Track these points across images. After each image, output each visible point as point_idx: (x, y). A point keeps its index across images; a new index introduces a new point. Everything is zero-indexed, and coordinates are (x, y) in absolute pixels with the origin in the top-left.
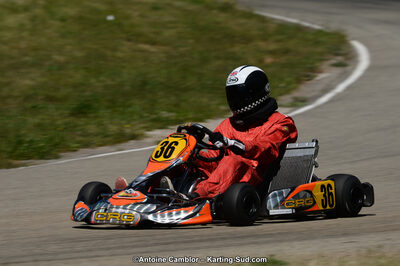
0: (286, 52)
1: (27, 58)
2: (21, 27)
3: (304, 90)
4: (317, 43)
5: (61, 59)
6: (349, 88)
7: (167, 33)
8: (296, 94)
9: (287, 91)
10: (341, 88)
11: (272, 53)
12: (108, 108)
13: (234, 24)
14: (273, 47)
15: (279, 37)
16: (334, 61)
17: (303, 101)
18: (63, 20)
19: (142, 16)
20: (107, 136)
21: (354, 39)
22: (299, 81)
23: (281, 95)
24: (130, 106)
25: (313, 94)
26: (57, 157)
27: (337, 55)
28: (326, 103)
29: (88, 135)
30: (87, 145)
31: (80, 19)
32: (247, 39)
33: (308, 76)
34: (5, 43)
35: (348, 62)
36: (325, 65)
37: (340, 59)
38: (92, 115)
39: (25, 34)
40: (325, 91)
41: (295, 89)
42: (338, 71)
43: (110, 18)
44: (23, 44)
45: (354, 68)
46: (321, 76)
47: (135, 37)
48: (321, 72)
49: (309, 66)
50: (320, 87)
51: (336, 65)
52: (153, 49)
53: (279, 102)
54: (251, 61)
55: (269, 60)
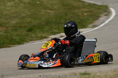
0: (91, 12)
1: (14, 15)
2: (12, 6)
3: (96, 23)
4: (99, 9)
5: (24, 15)
6: (110, 22)
7: (56, 7)
8: (94, 24)
9: (91, 23)
10: (107, 22)
11: (86, 12)
12: (38, 29)
13: (75, 4)
14: (86, 10)
15: (89, 7)
16: (105, 14)
17: (96, 26)
18: (24, 3)
19: (48, 2)
20: (38, 37)
21: (111, 7)
22: (94, 20)
23: (89, 24)
24: (45, 28)
25: (99, 24)
26: (23, 44)
28: (102, 27)
29: (32, 37)
30: (31, 40)
31: (29, 3)
32: (79, 8)
33: (97, 19)
34: (7, 11)
35: (109, 14)
36: (102, 15)
37: (106, 13)
38: (33, 31)
39: (13, 8)
40: (102, 23)
41: (93, 22)
42: (106, 17)
43: (38, 2)
44: (13, 11)
45: (111, 16)
46: (101, 19)
47: (46, 8)
48: (101, 17)
49: (97, 15)
50: (101, 21)
51: (105, 15)
52: (51, 11)
53: (88, 26)
54: (80, 14)
55: (85, 14)
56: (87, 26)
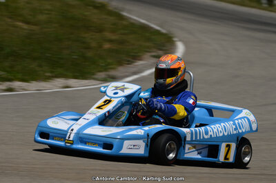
21: (180, 41)
25: (127, 74)
27: (161, 50)
46: (141, 62)
50: (134, 70)
52: (25, 26)
53: (96, 77)
54: (93, 44)
56: (94, 74)
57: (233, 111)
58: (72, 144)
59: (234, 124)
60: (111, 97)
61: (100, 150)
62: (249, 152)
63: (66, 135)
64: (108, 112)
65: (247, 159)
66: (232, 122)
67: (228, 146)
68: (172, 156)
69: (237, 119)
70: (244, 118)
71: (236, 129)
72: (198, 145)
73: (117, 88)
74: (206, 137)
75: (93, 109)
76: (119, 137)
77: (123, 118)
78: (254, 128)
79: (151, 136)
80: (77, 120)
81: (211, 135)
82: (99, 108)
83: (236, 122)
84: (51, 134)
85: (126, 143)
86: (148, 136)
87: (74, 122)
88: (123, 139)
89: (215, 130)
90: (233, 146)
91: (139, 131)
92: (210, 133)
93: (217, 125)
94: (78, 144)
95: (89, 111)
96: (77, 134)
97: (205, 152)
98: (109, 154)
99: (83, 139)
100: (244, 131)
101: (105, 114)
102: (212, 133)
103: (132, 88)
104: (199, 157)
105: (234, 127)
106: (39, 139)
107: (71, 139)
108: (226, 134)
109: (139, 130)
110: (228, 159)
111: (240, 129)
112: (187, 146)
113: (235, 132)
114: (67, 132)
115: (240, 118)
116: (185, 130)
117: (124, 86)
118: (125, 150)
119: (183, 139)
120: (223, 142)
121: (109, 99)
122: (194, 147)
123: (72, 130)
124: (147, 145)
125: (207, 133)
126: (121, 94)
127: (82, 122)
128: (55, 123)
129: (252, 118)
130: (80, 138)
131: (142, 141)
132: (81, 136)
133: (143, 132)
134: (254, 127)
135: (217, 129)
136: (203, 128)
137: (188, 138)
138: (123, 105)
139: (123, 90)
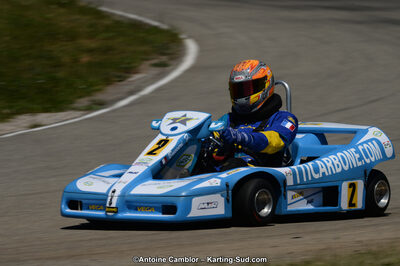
3: (110, 92)
9: (88, 94)
10: (149, 90)
16: (156, 61)
23: (80, 97)
32: (72, 36)
33: (120, 77)
35: (171, 62)
37: (164, 59)
42: (156, 71)
49: (123, 66)
51: (156, 65)
55: (85, 59)
56: (72, 102)
57: (354, 132)
58: (116, 212)
59: (358, 151)
60: (168, 136)
61: (159, 216)
62: (386, 190)
63: (106, 200)
64: (165, 158)
65: (384, 201)
66: (353, 150)
67: (353, 186)
68: (266, 211)
69: (361, 144)
70: (371, 140)
71: (360, 159)
72: (305, 190)
73: (175, 120)
74: (316, 176)
75: (143, 156)
76: (183, 194)
77: (189, 165)
78: (389, 154)
79: (232, 185)
80: (119, 176)
81: (324, 173)
82: (151, 153)
83: (360, 148)
84: (84, 201)
85: (196, 201)
86: (227, 186)
87: (116, 179)
88: (190, 196)
89: (329, 165)
90: (360, 185)
91: (214, 181)
92: (321, 171)
93: (332, 157)
94: (125, 212)
95: (137, 161)
96: (122, 196)
97: (319, 198)
98: (172, 220)
99: (132, 203)
100: (373, 160)
101: (161, 162)
102: (325, 170)
103: (196, 118)
104: (310, 207)
105: (357, 156)
106: (68, 211)
107: (114, 205)
108: (346, 168)
109: (212, 180)
110: (354, 205)
111: (368, 157)
112: (290, 194)
113: (360, 164)
114: (106, 195)
115: (366, 142)
116: (284, 170)
117: (185, 116)
118: (195, 212)
119: (282, 184)
120: (343, 181)
121: (164, 138)
122: (301, 194)
123: (114, 192)
124: (227, 200)
125: (317, 170)
126: (182, 128)
127: (128, 178)
128: (89, 185)
129: (384, 138)
130: (127, 201)
131: (219, 195)
132: (128, 198)
133: (219, 181)
134: (389, 151)
135: (331, 163)
136: (310, 164)
137: (290, 182)
138: (186, 144)
139: (184, 122)
